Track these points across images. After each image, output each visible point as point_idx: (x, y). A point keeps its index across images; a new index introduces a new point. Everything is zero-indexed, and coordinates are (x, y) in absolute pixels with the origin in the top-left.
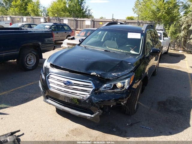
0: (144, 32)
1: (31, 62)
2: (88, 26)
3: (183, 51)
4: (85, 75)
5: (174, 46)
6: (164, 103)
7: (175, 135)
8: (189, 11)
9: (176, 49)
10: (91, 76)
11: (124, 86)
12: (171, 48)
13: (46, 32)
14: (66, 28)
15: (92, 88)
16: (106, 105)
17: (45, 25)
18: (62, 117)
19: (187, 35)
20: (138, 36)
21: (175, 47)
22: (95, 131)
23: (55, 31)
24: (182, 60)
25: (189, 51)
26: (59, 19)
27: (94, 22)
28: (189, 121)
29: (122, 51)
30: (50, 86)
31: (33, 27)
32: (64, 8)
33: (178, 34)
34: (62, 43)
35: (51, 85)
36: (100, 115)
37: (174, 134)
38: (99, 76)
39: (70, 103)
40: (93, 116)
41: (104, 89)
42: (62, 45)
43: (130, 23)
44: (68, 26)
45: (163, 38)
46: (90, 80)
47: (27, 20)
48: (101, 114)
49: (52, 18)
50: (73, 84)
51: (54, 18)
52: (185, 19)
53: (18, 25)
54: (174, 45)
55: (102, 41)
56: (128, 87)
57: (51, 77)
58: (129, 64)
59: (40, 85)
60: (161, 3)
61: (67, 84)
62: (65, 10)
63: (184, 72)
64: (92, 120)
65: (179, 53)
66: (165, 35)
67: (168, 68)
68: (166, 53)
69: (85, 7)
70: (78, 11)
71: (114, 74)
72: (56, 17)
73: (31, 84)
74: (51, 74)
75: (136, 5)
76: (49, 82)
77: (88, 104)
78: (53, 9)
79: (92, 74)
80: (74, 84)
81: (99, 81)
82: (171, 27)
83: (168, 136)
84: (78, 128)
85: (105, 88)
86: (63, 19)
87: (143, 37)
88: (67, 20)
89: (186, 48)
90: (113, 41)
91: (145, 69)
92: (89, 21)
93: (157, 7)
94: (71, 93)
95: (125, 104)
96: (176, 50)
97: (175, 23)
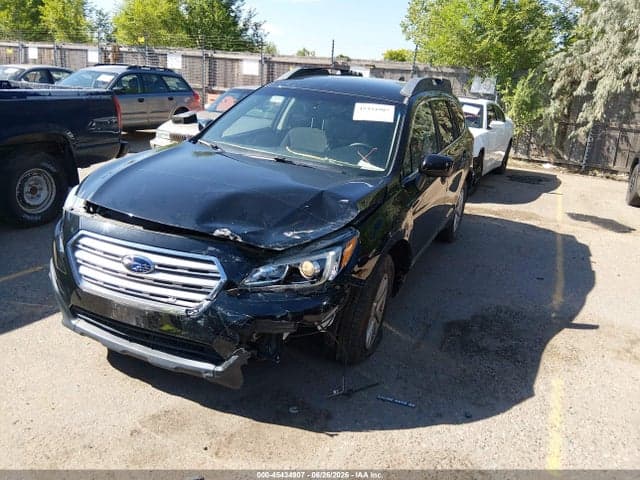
0: (406, 102)
1: (39, 196)
2: (250, 79)
3: (555, 164)
4: (197, 239)
5: (529, 150)
6: (464, 327)
7: (480, 423)
8: (573, 37)
9: (533, 158)
10: (215, 241)
11: (322, 271)
12: (519, 155)
13: (93, 97)
14: (172, 83)
15: (218, 278)
16: (271, 335)
17: (100, 73)
18: (125, 376)
19: (568, 112)
20: (384, 114)
21: (532, 153)
22: (229, 415)
23: (133, 92)
24: (547, 192)
25: (575, 166)
26: (151, 53)
27: (270, 65)
28: (533, 380)
29: (331, 161)
30: (81, 275)
31: (59, 79)
32: (168, 17)
33: (540, 111)
34: (153, 135)
35: (83, 270)
36: (243, 363)
37: (479, 419)
38: (240, 240)
39: (147, 328)
40: (220, 369)
41: (258, 280)
42: (152, 142)
43: (388, 70)
44: (180, 77)
45: (489, 123)
46: (211, 254)
47: (40, 55)
48: (246, 363)
49: (126, 49)
50: (156, 267)
51: (134, 50)
52: (564, 62)
53: (6, 71)
54: (528, 145)
55: (280, 127)
56: (334, 273)
57: (84, 246)
58: (342, 203)
59: (53, 274)
60: (489, 6)
61: (135, 266)
62: (172, 22)
63: (544, 229)
64: (220, 383)
65: (543, 172)
66: (497, 113)
67: (496, 219)
68: (500, 170)
69: (244, 16)
70: (219, 28)
71: (289, 235)
72: (140, 46)
73: (31, 270)
74: (83, 236)
75: (413, 12)
76: (79, 261)
77: (205, 329)
78: (131, 19)
79: (217, 233)
80: (160, 265)
81: (242, 256)
82: (519, 87)
83: (460, 426)
84: (174, 409)
85: (262, 278)
86: (164, 52)
87: (401, 118)
88: (180, 59)
89: (565, 157)
90: (316, 129)
91: (400, 218)
92: (254, 60)
93: (475, 20)
94: (147, 296)
95: (328, 328)
96: (534, 161)
97: (531, 75)
